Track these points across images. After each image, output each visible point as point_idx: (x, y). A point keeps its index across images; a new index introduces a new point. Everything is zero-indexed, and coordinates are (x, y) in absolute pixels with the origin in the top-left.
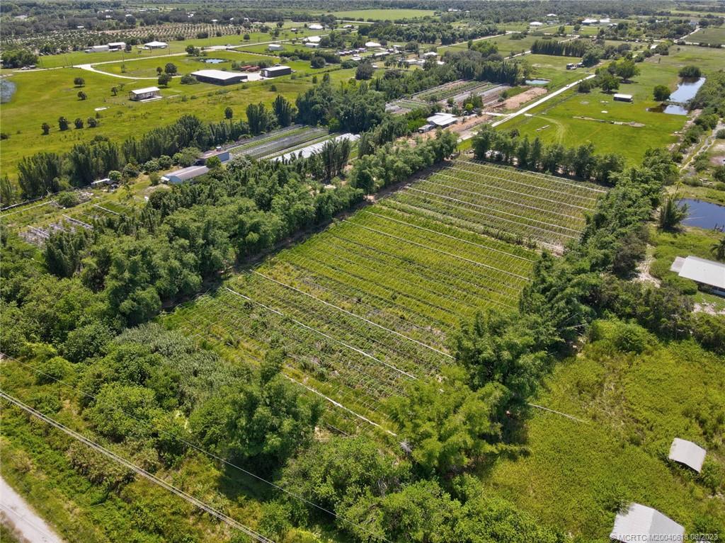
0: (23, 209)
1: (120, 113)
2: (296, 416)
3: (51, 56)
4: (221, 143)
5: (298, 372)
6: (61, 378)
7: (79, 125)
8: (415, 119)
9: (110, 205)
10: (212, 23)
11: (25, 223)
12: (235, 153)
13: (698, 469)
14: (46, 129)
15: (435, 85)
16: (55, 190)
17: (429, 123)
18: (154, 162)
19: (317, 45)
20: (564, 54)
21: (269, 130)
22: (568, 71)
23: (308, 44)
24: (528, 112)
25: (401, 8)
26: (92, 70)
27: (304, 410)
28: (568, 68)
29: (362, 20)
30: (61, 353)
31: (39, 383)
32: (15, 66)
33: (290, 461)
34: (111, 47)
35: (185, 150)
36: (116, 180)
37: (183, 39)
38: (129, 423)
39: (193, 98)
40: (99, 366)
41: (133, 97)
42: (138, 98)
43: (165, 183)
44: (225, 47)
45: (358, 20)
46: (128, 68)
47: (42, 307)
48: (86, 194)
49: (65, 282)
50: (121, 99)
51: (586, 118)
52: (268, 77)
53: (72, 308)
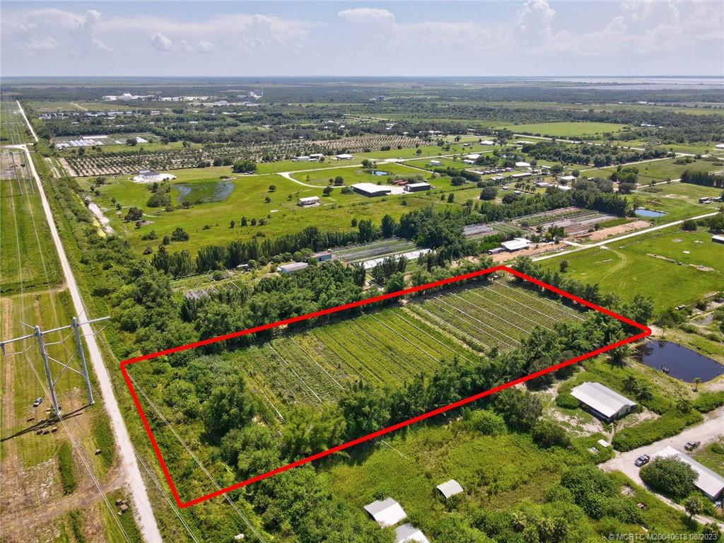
0: (194, 278)
1: (284, 215)
2: (241, 410)
3: (268, 163)
4: (332, 246)
5: (274, 396)
6: (163, 373)
7: (253, 223)
8: (490, 242)
9: (239, 283)
10: (403, 135)
11: (190, 287)
12: (337, 256)
13: (447, 497)
14: (232, 224)
15: (542, 211)
16: (215, 268)
17: (502, 246)
18: (279, 257)
19: (472, 162)
20: (715, 185)
21: (374, 239)
22: (699, 205)
23: (466, 160)
24: (606, 245)
25: (592, 121)
26: (288, 177)
27: (247, 408)
28: (701, 201)
29: (538, 135)
30: (169, 362)
31: (153, 374)
32: (241, 171)
33: (231, 430)
34: (312, 157)
35: (303, 250)
36: (251, 266)
37: (369, 151)
38: (178, 398)
39: (340, 207)
40: (182, 371)
41: (300, 203)
42: (303, 204)
43: (278, 272)
44: (397, 160)
45: (535, 136)
46: (312, 177)
47: (169, 336)
48: (231, 273)
49: (186, 324)
50: (293, 203)
51: (658, 257)
52: (410, 191)
53: (181, 338)
